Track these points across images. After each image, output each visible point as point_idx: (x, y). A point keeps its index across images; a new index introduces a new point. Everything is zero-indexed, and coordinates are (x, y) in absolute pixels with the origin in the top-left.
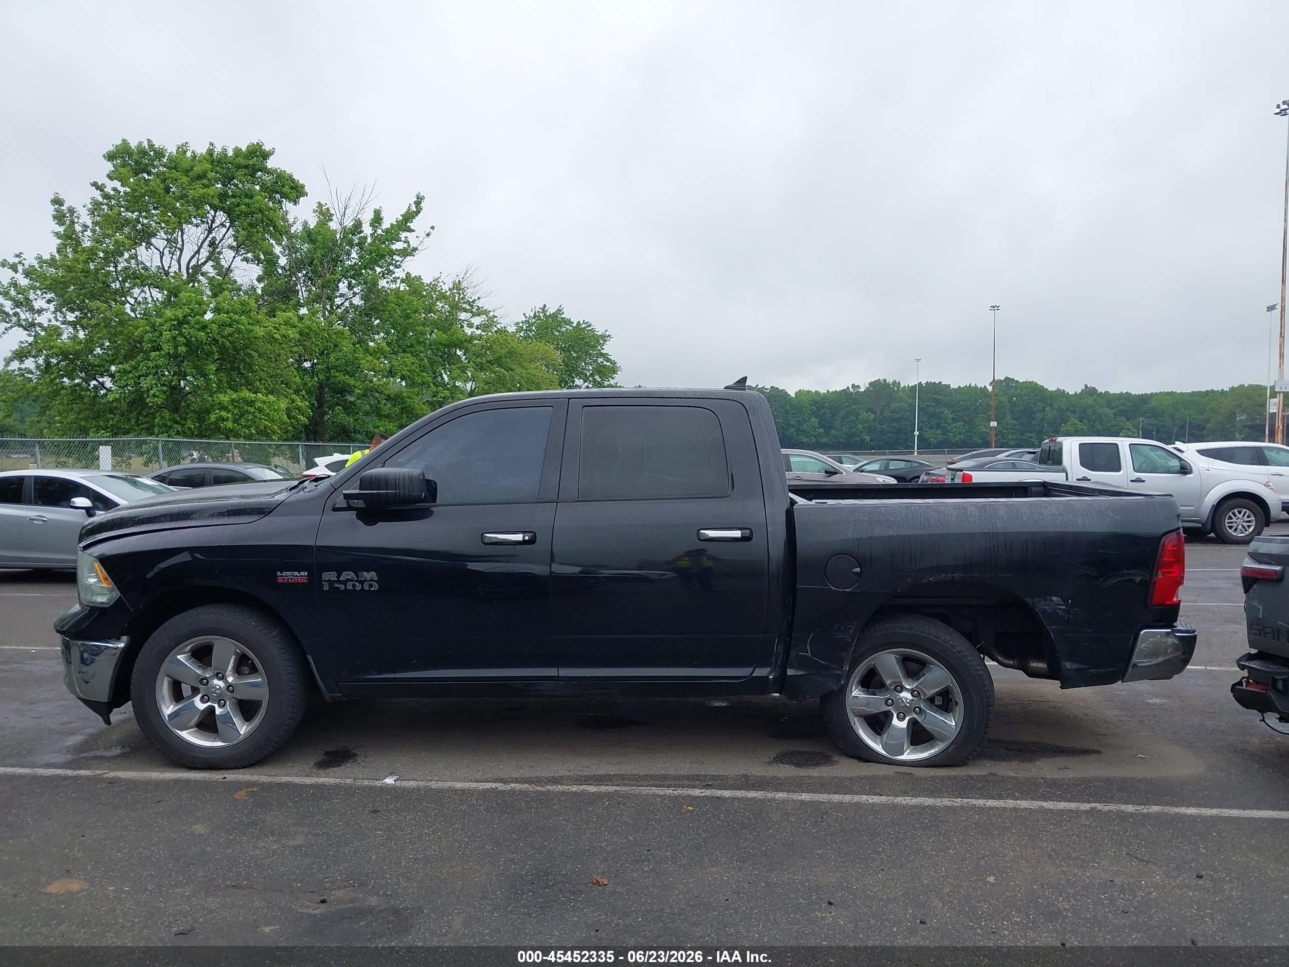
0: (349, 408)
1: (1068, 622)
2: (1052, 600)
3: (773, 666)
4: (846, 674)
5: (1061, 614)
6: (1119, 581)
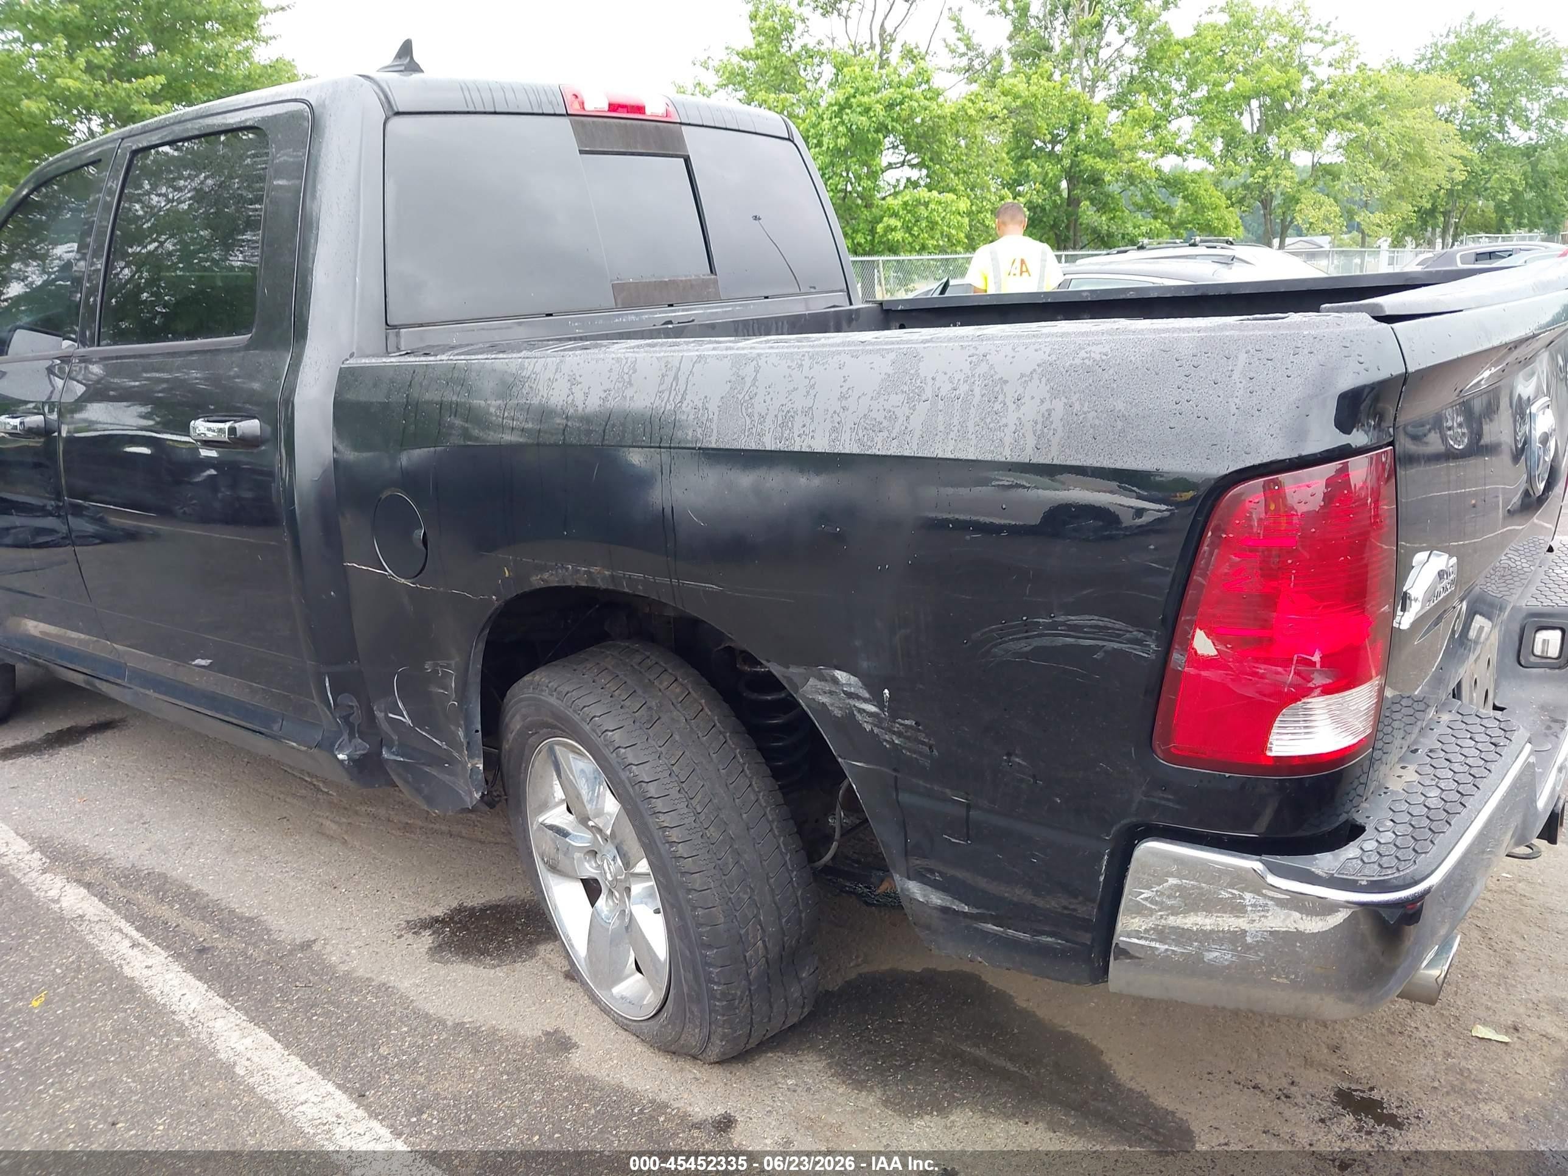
0: (1103, 204)
1: (894, 758)
2: (835, 681)
3: (345, 736)
4: (481, 777)
5: (868, 728)
6: (1036, 648)
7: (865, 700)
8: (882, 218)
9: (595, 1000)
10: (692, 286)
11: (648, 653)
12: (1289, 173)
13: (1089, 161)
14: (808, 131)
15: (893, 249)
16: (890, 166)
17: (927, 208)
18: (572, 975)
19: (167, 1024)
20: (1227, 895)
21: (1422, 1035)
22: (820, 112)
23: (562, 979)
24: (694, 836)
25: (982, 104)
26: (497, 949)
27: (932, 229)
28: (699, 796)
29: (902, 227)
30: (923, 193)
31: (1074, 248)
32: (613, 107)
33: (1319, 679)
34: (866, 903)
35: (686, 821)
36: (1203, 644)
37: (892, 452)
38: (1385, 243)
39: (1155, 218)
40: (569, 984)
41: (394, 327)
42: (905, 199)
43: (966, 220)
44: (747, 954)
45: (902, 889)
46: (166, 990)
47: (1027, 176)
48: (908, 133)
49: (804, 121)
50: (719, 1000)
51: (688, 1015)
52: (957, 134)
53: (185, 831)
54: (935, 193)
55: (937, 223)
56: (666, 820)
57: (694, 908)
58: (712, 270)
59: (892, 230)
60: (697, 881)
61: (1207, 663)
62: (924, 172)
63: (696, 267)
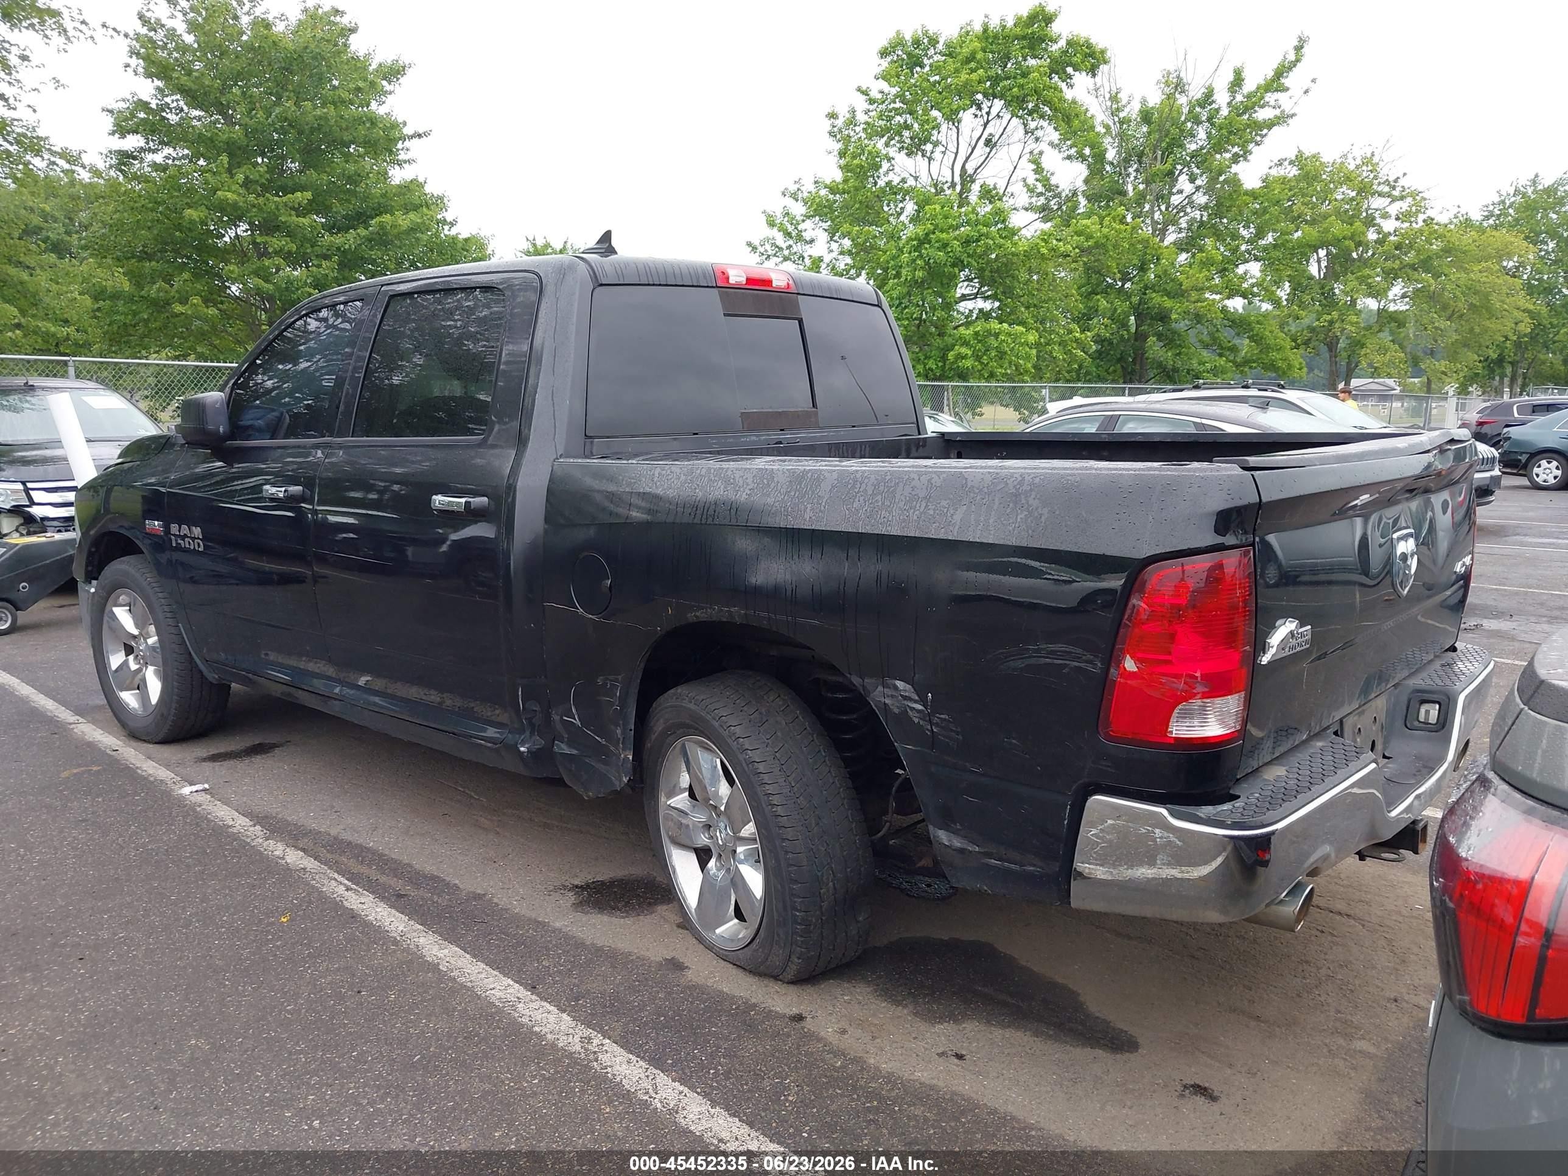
0: (1170, 341)
1: (933, 742)
2: (896, 688)
3: (528, 733)
4: (630, 765)
5: (916, 720)
6: (1027, 665)
7: (916, 702)
8: (954, 345)
9: (701, 940)
10: (798, 416)
11: (758, 678)
12: (1354, 319)
13: (1157, 299)
14: (888, 262)
15: (963, 376)
16: (964, 298)
17: (997, 338)
18: (685, 923)
19: (384, 938)
20: (1144, 831)
21: (1322, 999)
22: (901, 245)
23: (675, 928)
24: (789, 802)
25: (1055, 242)
26: (625, 906)
27: (1001, 358)
28: (794, 775)
29: (973, 355)
30: (995, 325)
31: (1140, 382)
32: (750, 281)
33: (1200, 688)
34: (907, 894)
35: (784, 791)
36: (1130, 665)
37: (941, 536)
38: (1451, 389)
39: (1221, 355)
40: (681, 931)
41: (591, 437)
42: (977, 329)
43: (1034, 352)
44: (822, 891)
45: (934, 836)
46: (379, 918)
47: (1097, 311)
48: (982, 268)
49: (885, 253)
50: (800, 924)
51: (776, 937)
52: (1030, 271)
53: (369, 819)
54: (1005, 325)
55: (1006, 353)
56: (770, 789)
57: (787, 852)
58: (814, 405)
59: (963, 358)
60: (790, 834)
61: (1132, 675)
62: (997, 304)
63: (803, 402)
